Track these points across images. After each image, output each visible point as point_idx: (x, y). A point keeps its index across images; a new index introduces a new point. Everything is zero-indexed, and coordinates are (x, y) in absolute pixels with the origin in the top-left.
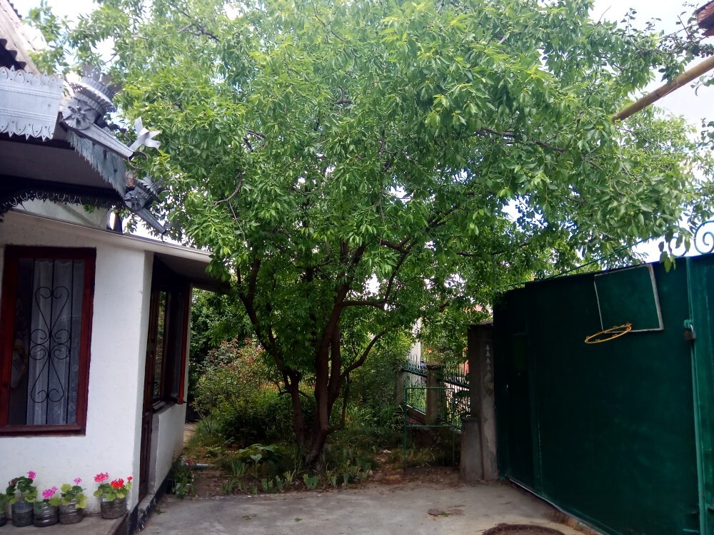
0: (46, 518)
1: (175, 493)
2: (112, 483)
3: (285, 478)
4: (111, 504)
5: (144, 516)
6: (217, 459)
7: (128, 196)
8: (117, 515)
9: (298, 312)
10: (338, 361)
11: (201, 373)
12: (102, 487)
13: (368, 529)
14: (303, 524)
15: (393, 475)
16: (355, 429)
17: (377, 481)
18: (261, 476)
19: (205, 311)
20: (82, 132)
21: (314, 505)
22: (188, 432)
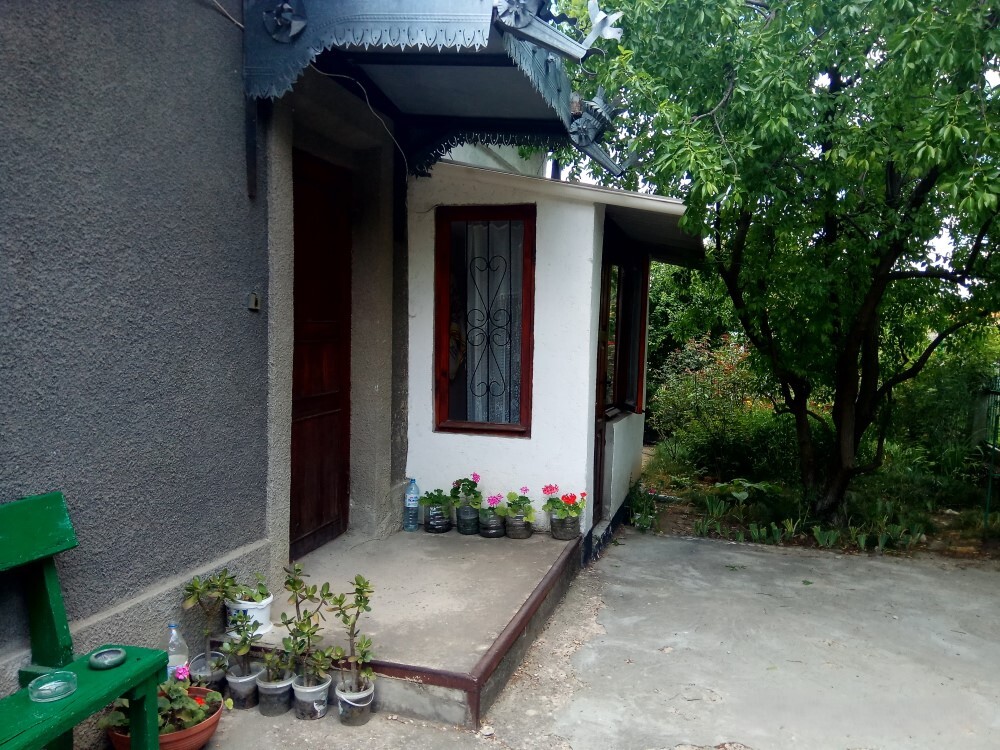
0: (492, 529)
1: (634, 524)
2: (563, 497)
3: (785, 527)
4: (562, 522)
5: (599, 545)
6: (686, 492)
7: (574, 128)
8: (568, 536)
9: (813, 289)
10: (872, 368)
11: (659, 382)
12: (551, 501)
13: (920, 612)
14: (815, 589)
15: (962, 545)
16: (895, 475)
17: (932, 551)
18: (747, 521)
19: (664, 296)
20: (522, 30)
21: (830, 567)
22: (646, 456)
